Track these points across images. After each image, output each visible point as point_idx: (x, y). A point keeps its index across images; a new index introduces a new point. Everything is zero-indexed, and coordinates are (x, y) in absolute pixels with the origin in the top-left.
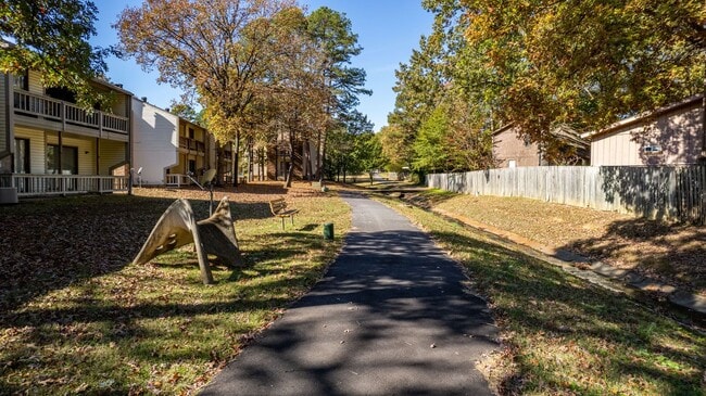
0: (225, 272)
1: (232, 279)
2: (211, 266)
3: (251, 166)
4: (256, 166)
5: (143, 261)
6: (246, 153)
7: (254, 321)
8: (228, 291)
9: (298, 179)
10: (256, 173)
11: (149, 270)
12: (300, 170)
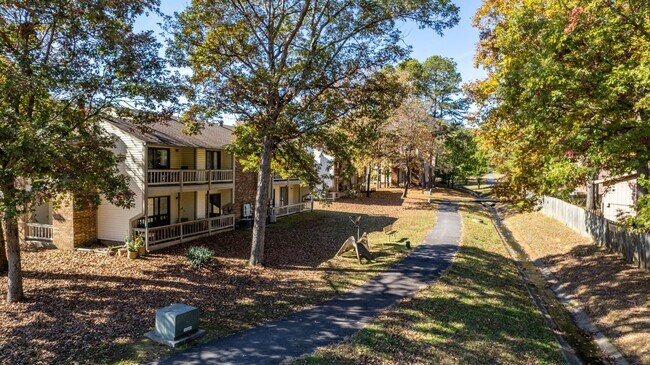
0: (365, 261)
1: (367, 263)
2: (361, 257)
3: (379, 177)
4: (383, 177)
5: (339, 255)
6: (376, 167)
7: (373, 274)
8: (366, 267)
9: (415, 186)
10: (383, 181)
11: (341, 258)
12: (417, 178)
